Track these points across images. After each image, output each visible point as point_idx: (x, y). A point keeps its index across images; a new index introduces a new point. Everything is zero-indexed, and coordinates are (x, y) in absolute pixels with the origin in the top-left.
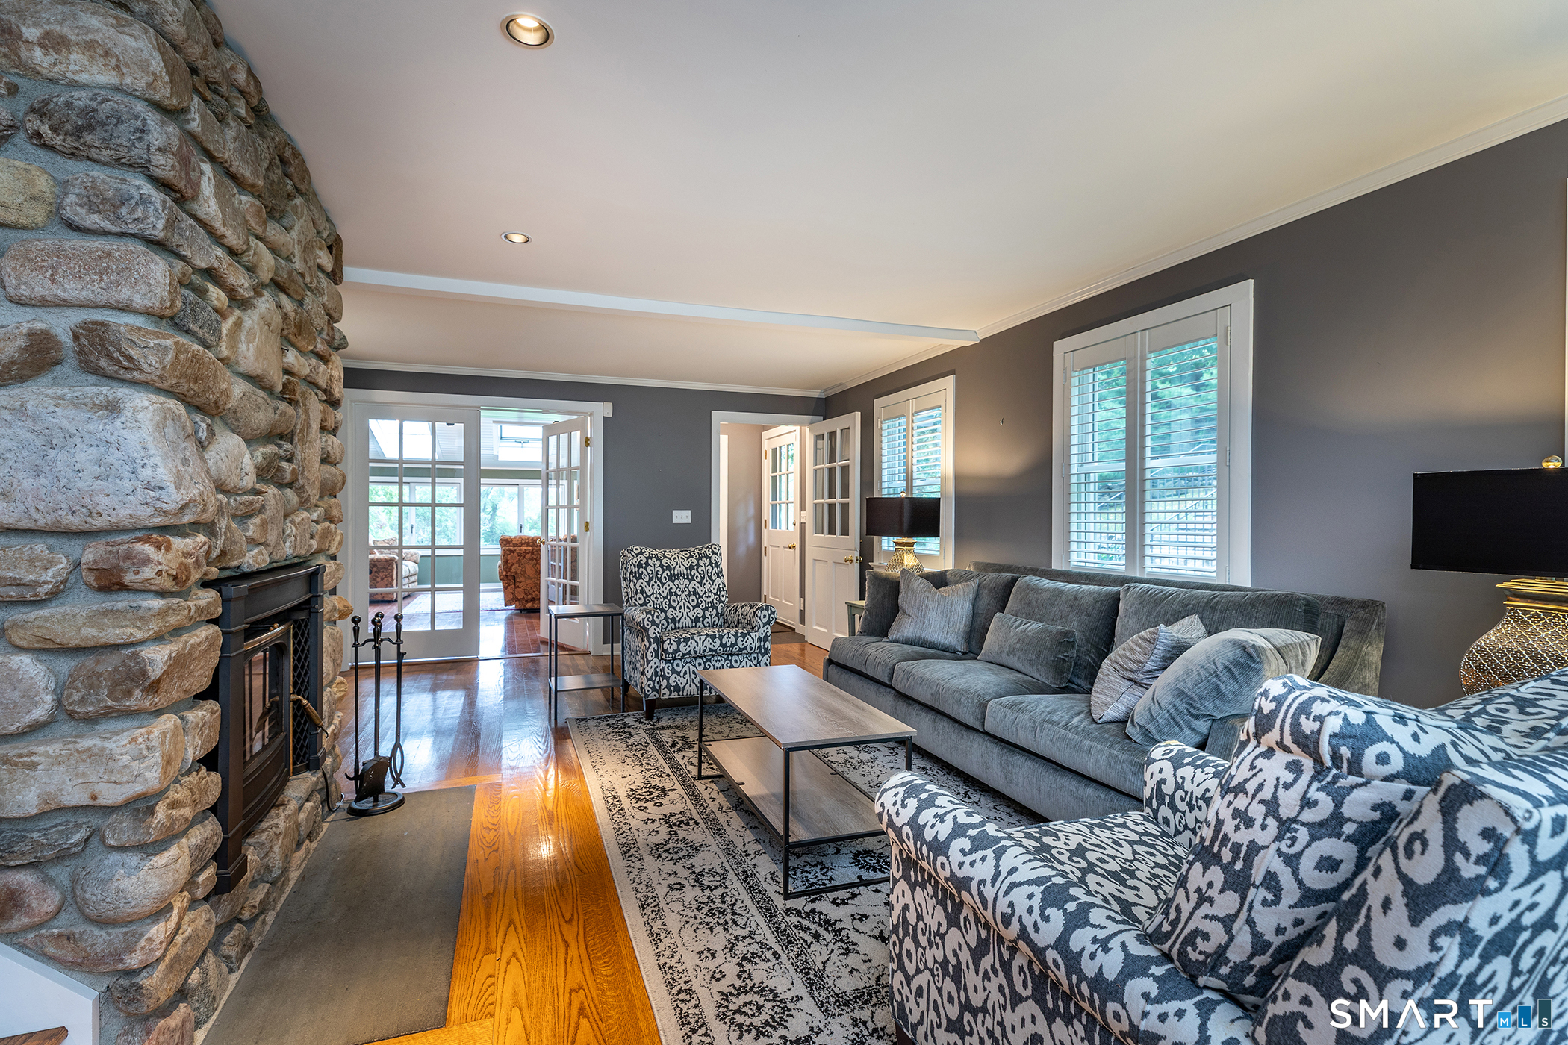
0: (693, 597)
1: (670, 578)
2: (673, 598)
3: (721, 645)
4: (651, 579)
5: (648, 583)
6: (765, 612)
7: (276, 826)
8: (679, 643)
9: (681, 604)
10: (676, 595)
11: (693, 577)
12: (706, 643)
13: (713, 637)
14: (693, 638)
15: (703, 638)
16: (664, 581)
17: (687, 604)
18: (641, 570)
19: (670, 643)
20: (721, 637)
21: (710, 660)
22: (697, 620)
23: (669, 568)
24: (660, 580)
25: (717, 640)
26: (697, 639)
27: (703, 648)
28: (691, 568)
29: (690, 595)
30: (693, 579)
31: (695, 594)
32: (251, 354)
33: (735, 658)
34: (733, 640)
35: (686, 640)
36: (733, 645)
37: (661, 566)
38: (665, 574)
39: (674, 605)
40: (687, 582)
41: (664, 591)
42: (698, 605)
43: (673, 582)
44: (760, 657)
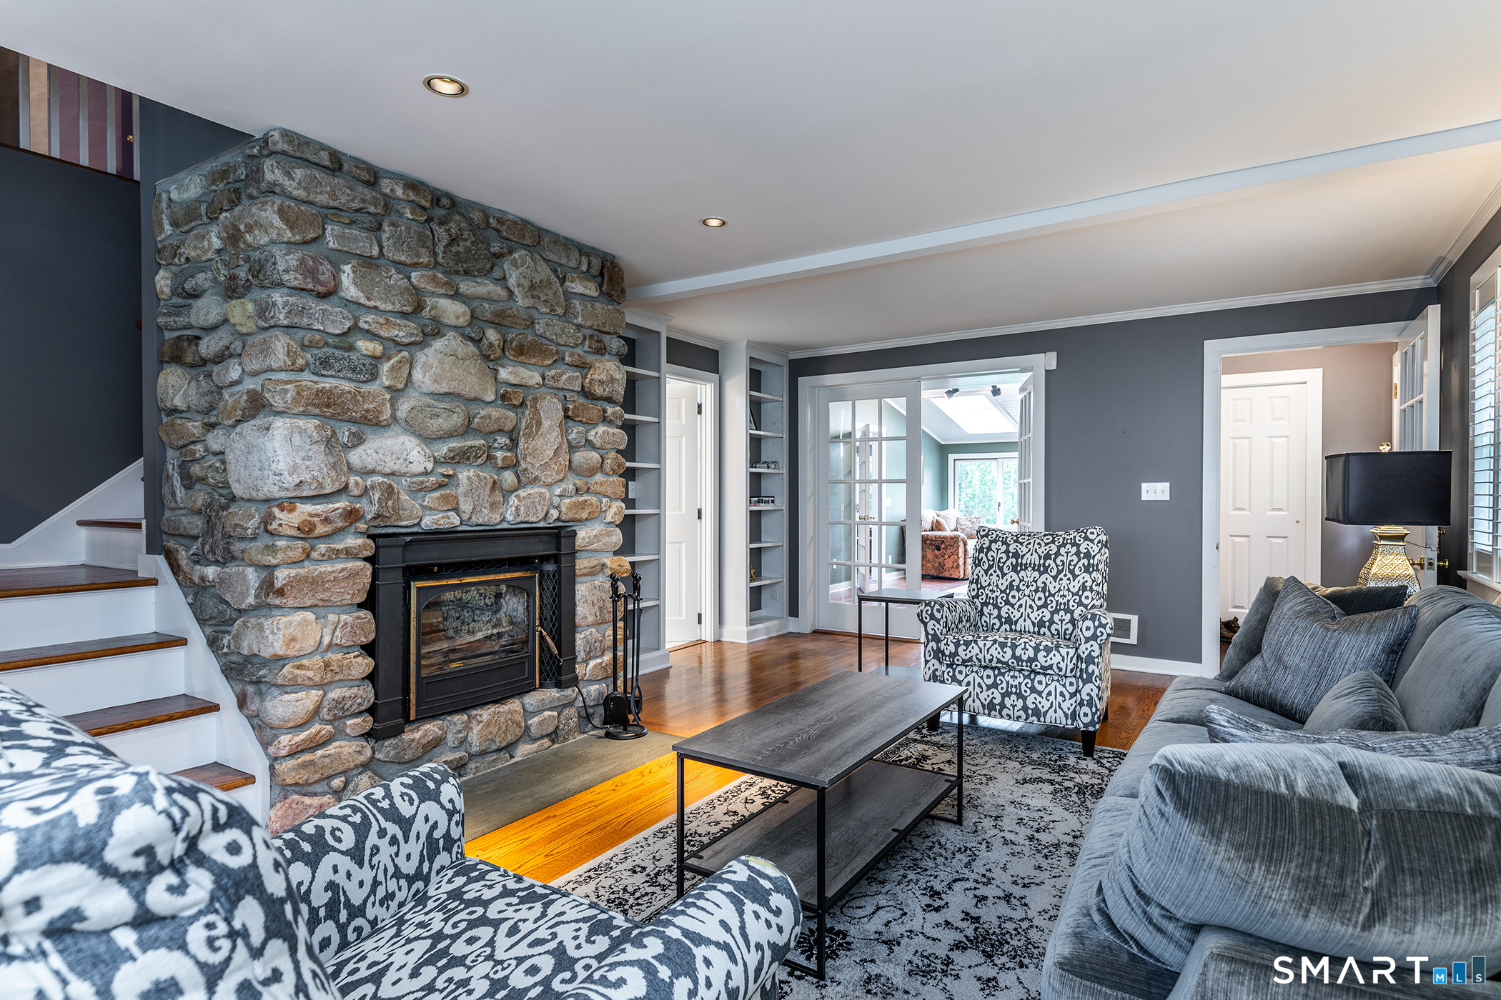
0: (1040, 594)
1: (1015, 569)
2: (1014, 593)
3: (1014, 656)
4: (990, 567)
5: (986, 572)
6: (1089, 623)
7: (481, 716)
8: (957, 645)
9: (1022, 602)
10: (1018, 590)
11: (1046, 568)
12: (992, 651)
13: (1003, 645)
14: (976, 642)
15: (989, 644)
16: (1006, 570)
17: (1030, 602)
18: (982, 555)
19: (947, 644)
20: (1014, 647)
21: (1003, 675)
22: (1041, 624)
23: (1016, 555)
24: (1001, 569)
25: (1007, 650)
26: (981, 643)
27: (988, 657)
28: (1047, 556)
29: (1036, 591)
30: (1045, 571)
31: (1044, 590)
32: (427, 380)
33: (1039, 677)
34: (1031, 653)
35: (967, 644)
36: (1031, 660)
37: (1007, 552)
38: (1008, 563)
39: (1013, 601)
40: (1036, 574)
41: (1004, 584)
42: (1045, 605)
43: (1018, 573)
44: (1081, 684)
